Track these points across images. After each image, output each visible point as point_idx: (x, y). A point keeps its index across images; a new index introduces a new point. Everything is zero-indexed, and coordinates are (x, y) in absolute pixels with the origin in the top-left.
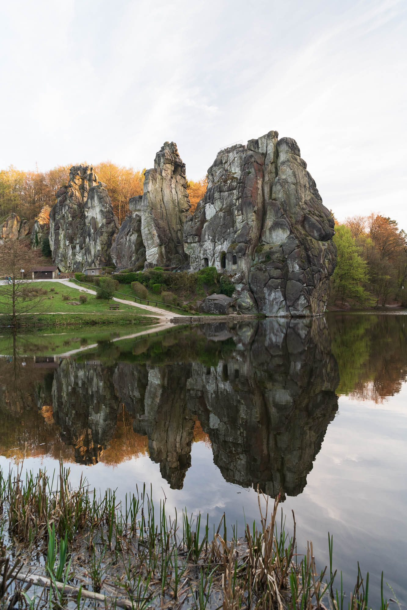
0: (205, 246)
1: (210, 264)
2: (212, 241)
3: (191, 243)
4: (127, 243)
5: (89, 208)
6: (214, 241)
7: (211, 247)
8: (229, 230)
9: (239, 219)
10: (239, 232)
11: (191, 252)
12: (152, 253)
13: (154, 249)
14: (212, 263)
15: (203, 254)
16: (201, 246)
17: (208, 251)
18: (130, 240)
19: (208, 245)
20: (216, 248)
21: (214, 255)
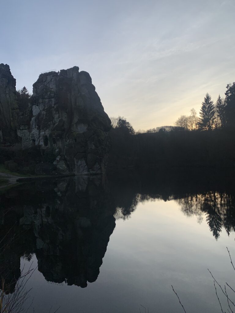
0: (33, 132)
1: (36, 143)
2: (38, 129)
3: (23, 129)
7: (38, 133)
8: (49, 123)
9: (56, 116)
10: (57, 124)
11: (23, 135)
14: (38, 142)
15: (31, 137)
16: (30, 132)
17: (35, 135)
19: (35, 131)
20: (41, 133)
21: (39, 137)
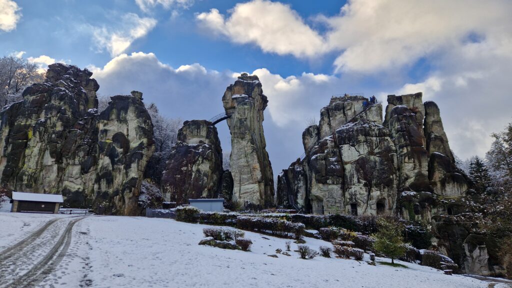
0: (353, 190)
1: (360, 212)
4: (193, 174)
6: (369, 186)
7: (365, 192)
9: (409, 166)
11: (326, 195)
12: (248, 191)
13: (251, 186)
14: (363, 210)
15: (349, 199)
16: (346, 189)
17: (358, 196)
18: (198, 171)
19: (358, 189)
20: (373, 194)
21: (368, 201)
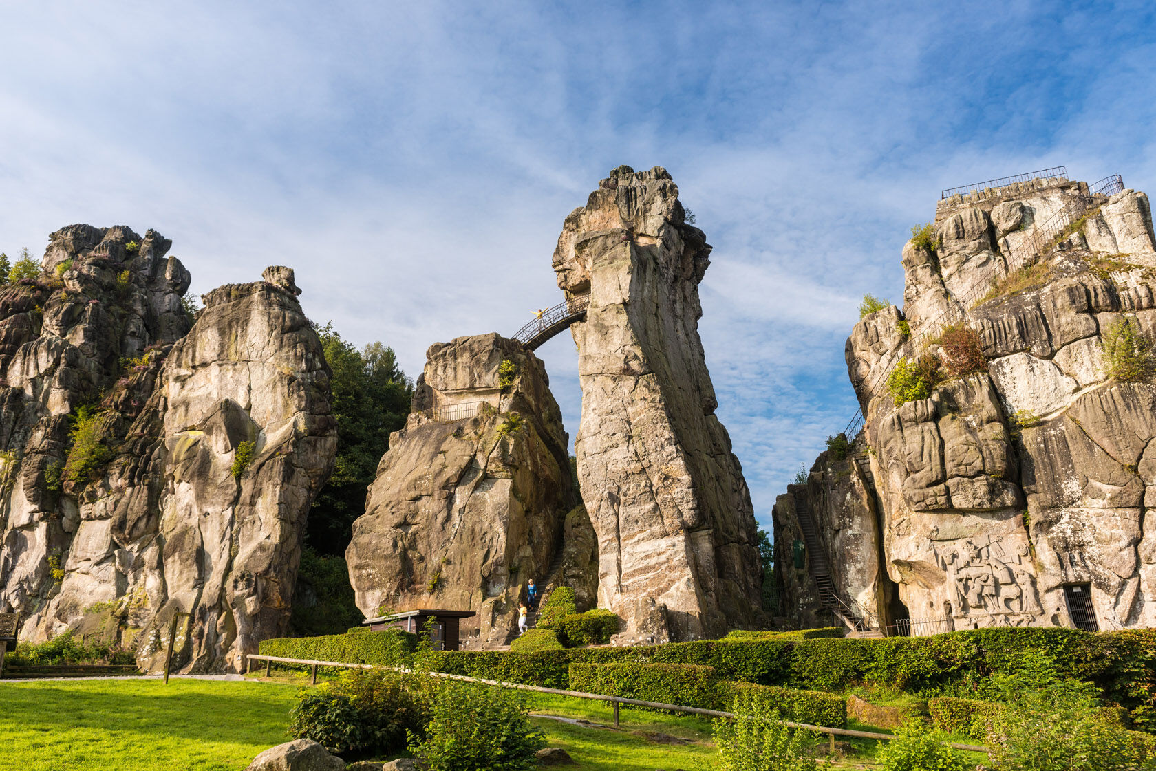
0: (1065, 526)
1: (1108, 616)
2: (1117, 503)
3: (972, 511)
5: (205, 365)
6: (1131, 503)
14: (1123, 606)
15: (1059, 565)
16: (1037, 526)
17: (1091, 550)
19: (1091, 520)
21: (1139, 567)
